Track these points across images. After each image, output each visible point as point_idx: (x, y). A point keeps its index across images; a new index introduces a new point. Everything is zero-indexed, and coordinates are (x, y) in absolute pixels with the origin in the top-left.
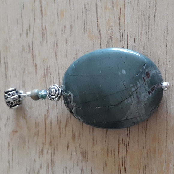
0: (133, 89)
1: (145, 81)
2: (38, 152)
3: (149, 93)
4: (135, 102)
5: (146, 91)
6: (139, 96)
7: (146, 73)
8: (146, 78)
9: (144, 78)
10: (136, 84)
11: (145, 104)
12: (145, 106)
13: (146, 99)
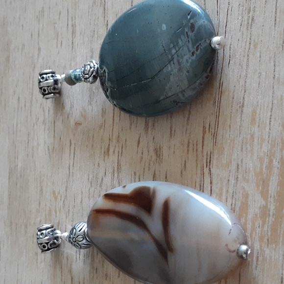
0: (173, 51)
1: (188, 37)
2: (103, 152)
3: (193, 54)
4: (175, 70)
5: (189, 51)
6: (181, 61)
7: (190, 24)
8: (190, 33)
9: (187, 33)
10: (177, 43)
11: (188, 72)
12: (187, 74)
13: (189, 64)
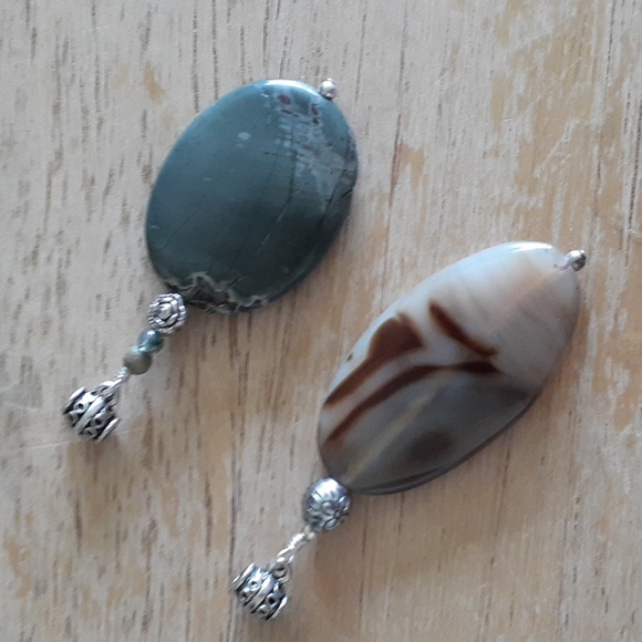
0: (287, 144)
1: (289, 113)
3: (315, 121)
4: (312, 160)
5: (307, 123)
6: (307, 143)
7: (278, 101)
8: (288, 107)
9: (284, 111)
10: (283, 132)
11: (329, 145)
12: (331, 148)
13: (322, 137)
